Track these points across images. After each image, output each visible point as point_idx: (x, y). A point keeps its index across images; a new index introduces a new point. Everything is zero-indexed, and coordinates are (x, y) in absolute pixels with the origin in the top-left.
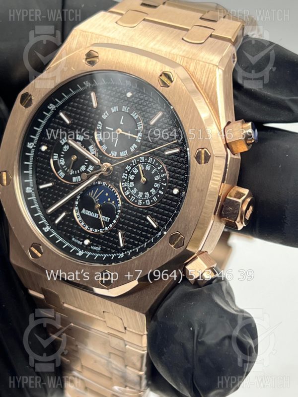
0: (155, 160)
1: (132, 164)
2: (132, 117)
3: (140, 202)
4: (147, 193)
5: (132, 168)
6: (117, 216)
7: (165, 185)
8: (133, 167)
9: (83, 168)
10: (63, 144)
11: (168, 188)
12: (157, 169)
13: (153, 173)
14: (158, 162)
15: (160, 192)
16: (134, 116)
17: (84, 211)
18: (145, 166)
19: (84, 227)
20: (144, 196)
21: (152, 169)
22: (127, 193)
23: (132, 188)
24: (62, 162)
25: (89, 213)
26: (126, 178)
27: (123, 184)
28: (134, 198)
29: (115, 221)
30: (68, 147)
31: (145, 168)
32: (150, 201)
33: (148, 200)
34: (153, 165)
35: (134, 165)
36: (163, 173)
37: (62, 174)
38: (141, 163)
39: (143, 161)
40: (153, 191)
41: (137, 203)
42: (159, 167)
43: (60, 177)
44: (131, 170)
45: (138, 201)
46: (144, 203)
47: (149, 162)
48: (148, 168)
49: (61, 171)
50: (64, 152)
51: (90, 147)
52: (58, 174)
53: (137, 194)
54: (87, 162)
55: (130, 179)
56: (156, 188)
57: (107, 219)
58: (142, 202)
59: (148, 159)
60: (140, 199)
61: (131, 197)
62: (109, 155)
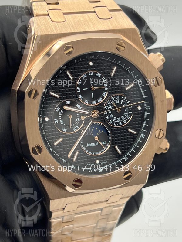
0: (120, 96)
1: (108, 104)
2: (97, 76)
3: (120, 124)
4: (122, 117)
5: (108, 107)
6: (110, 138)
7: (131, 107)
8: (108, 105)
9: (77, 120)
10: (58, 111)
11: (134, 108)
12: (123, 100)
13: (121, 104)
14: (123, 96)
15: (130, 112)
16: (98, 75)
17: (88, 145)
18: (115, 102)
19: (92, 154)
20: (121, 119)
21: (120, 102)
22: (111, 122)
23: (113, 118)
24: (62, 122)
25: (91, 145)
26: (107, 114)
27: (106, 118)
28: (116, 123)
29: (109, 142)
30: (62, 112)
31: (116, 103)
32: (126, 121)
33: (125, 120)
34: (120, 99)
35: (109, 104)
36: (127, 101)
37: (65, 130)
38: (113, 101)
39: (114, 99)
40: (125, 114)
41: (119, 125)
42: (124, 98)
43: (65, 132)
44: (108, 108)
45: (119, 124)
46: (123, 123)
47: (117, 98)
48: (118, 102)
49: (63, 128)
50: (60, 116)
51: (78, 105)
52: (62, 131)
53: (117, 120)
54: (78, 115)
55: (109, 113)
56: (126, 112)
57: (104, 143)
58: (122, 123)
59: (116, 97)
60: (120, 122)
61: (114, 123)
62: (91, 105)
